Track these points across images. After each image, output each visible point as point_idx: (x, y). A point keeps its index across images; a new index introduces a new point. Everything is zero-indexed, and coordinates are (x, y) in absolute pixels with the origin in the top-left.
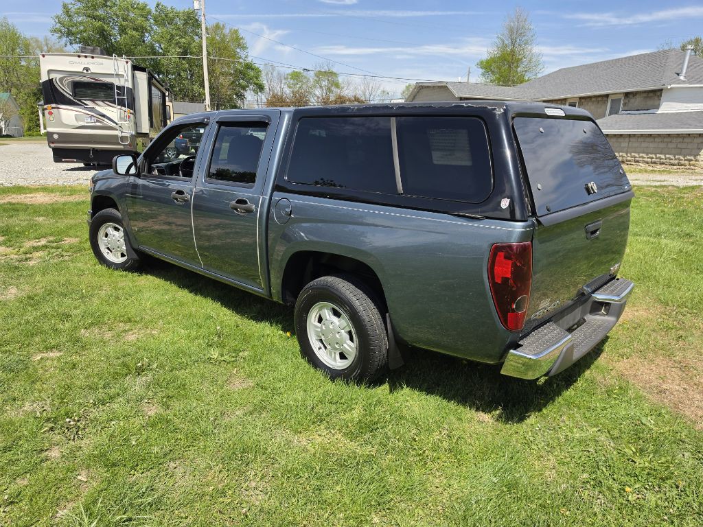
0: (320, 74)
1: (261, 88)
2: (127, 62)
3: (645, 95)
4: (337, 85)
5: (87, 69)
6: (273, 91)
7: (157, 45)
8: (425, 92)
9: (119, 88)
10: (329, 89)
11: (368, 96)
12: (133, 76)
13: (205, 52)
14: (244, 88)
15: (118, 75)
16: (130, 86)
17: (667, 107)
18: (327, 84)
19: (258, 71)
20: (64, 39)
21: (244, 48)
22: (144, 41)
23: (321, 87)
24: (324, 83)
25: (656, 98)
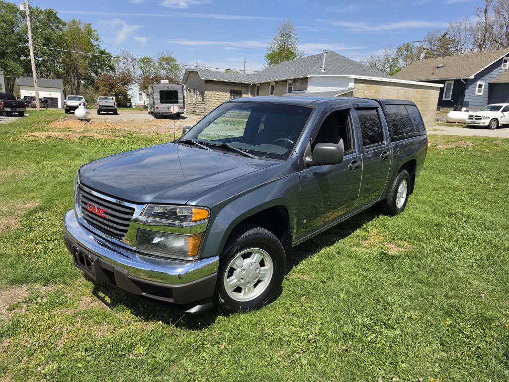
0: (164, 59)
3: (301, 81)
4: (176, 68)
8: (191, 75)
10: (171, 71)
17: (311, 89)
19: (110, 57)
21: (97, 39)
22: (13, 31)
25: (305, 83)
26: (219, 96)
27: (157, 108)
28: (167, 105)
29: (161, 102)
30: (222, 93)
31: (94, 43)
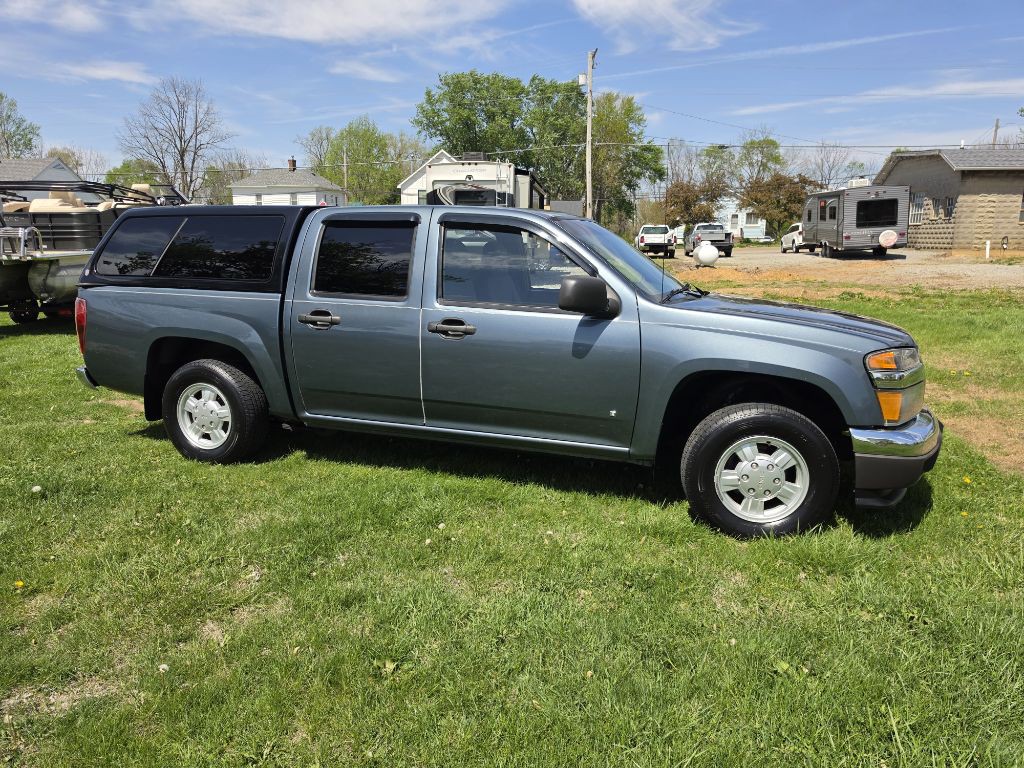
0: (750, 147)
1: (660, 174)
2: (510, 166)
4: (777, 160)
5: (470, 177)
6: (678, 175)
7: (528, 129)
8: (906, 164)
9: (499, 194)
10: (764, 166)
11: (827, 172)
12: (515, 181)
13: (589, 137)
14: (639, 176)
15: (499, 181)
16: (512, 192)
18: (760, 159)
19: (658, 152)
20: (424, 133)
21: (640, 121)
22: (512, 127)
23: (751, 165)
24: (756, 158)
26: (994, 204)
27: (848, 238)
28: (868, 231)
29: (859, 225)
30: (1002, 197)
31: (634, 128)
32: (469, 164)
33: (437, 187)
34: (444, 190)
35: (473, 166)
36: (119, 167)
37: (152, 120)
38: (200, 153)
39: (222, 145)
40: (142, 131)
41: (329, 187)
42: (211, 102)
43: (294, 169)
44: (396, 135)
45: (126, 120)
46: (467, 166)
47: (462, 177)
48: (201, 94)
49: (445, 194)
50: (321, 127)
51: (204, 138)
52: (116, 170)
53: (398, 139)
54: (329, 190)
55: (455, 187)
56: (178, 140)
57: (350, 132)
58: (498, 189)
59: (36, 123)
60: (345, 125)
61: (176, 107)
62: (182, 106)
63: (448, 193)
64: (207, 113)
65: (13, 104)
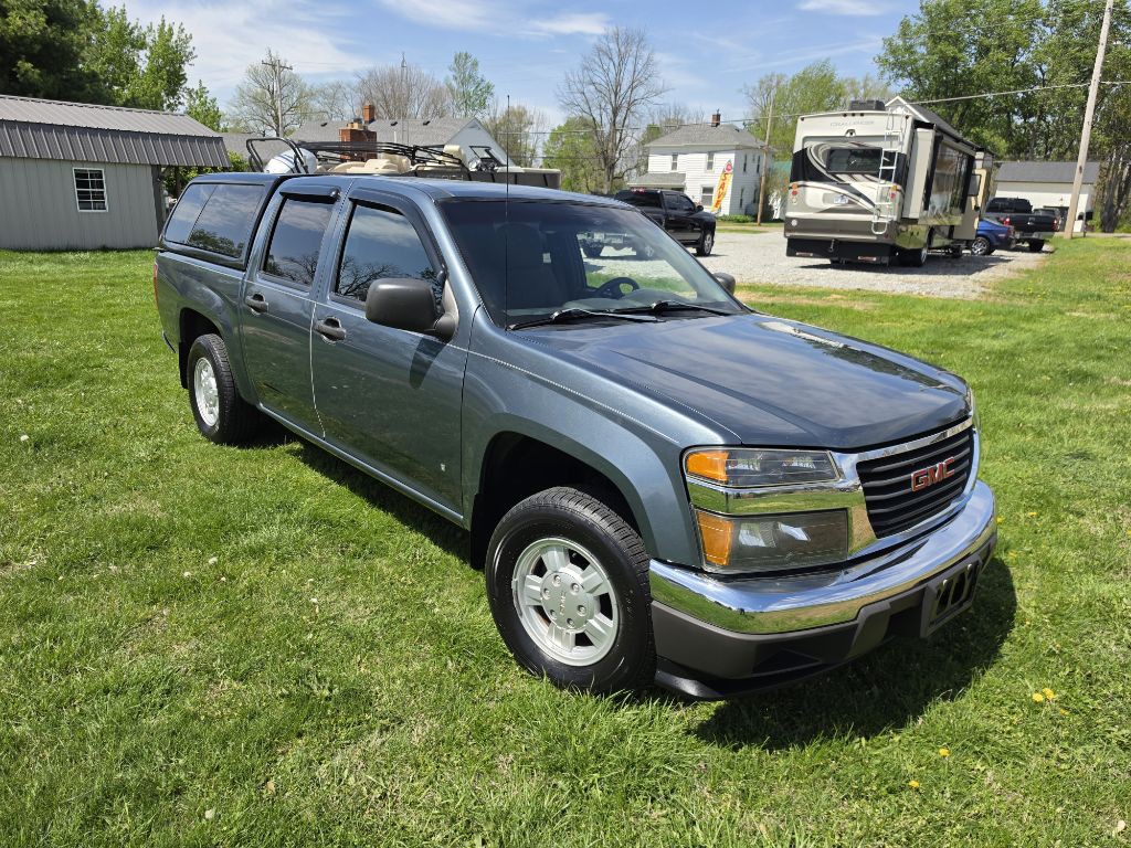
2: (908, 117)
5: (852, 132)
7: (1035, 65)
9: (887, 154)
12: (913, 137)
15: (890, 137)
16: (904, 152)
32: (853, 115)
33: (807, 145)
34: (817, 149)
35: (858, 118)
36: (562, 125)
37: (591, 74)
38: (633, 109)
39: (656, 99)
40: (579, 86)
41: (754, 144)
42: (653, 51)
43: (718, 124)
44: (860, 79)
45: (566, 74)
46: (849, 118)
47: (841, 132)
48: (643, 44)
49: (817, 154)
50: (773, 75)
51: (640, 92)
52: (559, 128)
53: (862, 84)
54: (750, 148)
55: (828, 146)
56: (613, 96)
57: (802, 79)
58: (886, 147)
59: (492, 82)
60: (799, 71)
61: (616, 60)
62: (622, 58)
63: (820, 153)
64: (647, 64)
65: (475, 64)
